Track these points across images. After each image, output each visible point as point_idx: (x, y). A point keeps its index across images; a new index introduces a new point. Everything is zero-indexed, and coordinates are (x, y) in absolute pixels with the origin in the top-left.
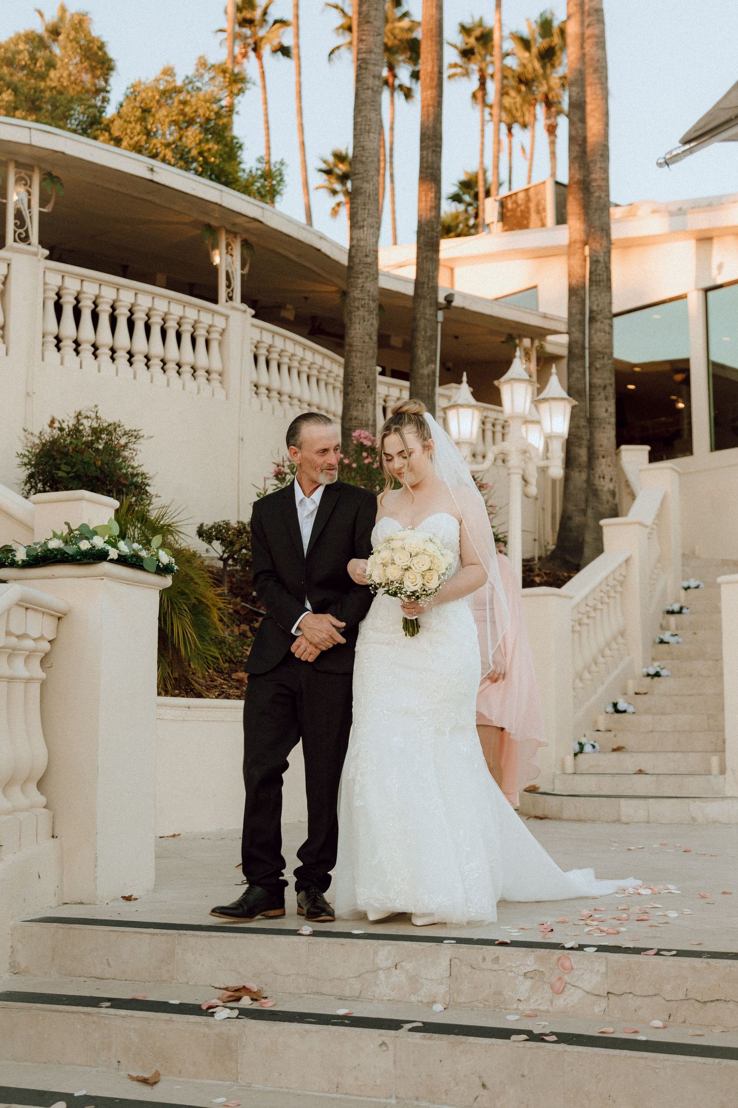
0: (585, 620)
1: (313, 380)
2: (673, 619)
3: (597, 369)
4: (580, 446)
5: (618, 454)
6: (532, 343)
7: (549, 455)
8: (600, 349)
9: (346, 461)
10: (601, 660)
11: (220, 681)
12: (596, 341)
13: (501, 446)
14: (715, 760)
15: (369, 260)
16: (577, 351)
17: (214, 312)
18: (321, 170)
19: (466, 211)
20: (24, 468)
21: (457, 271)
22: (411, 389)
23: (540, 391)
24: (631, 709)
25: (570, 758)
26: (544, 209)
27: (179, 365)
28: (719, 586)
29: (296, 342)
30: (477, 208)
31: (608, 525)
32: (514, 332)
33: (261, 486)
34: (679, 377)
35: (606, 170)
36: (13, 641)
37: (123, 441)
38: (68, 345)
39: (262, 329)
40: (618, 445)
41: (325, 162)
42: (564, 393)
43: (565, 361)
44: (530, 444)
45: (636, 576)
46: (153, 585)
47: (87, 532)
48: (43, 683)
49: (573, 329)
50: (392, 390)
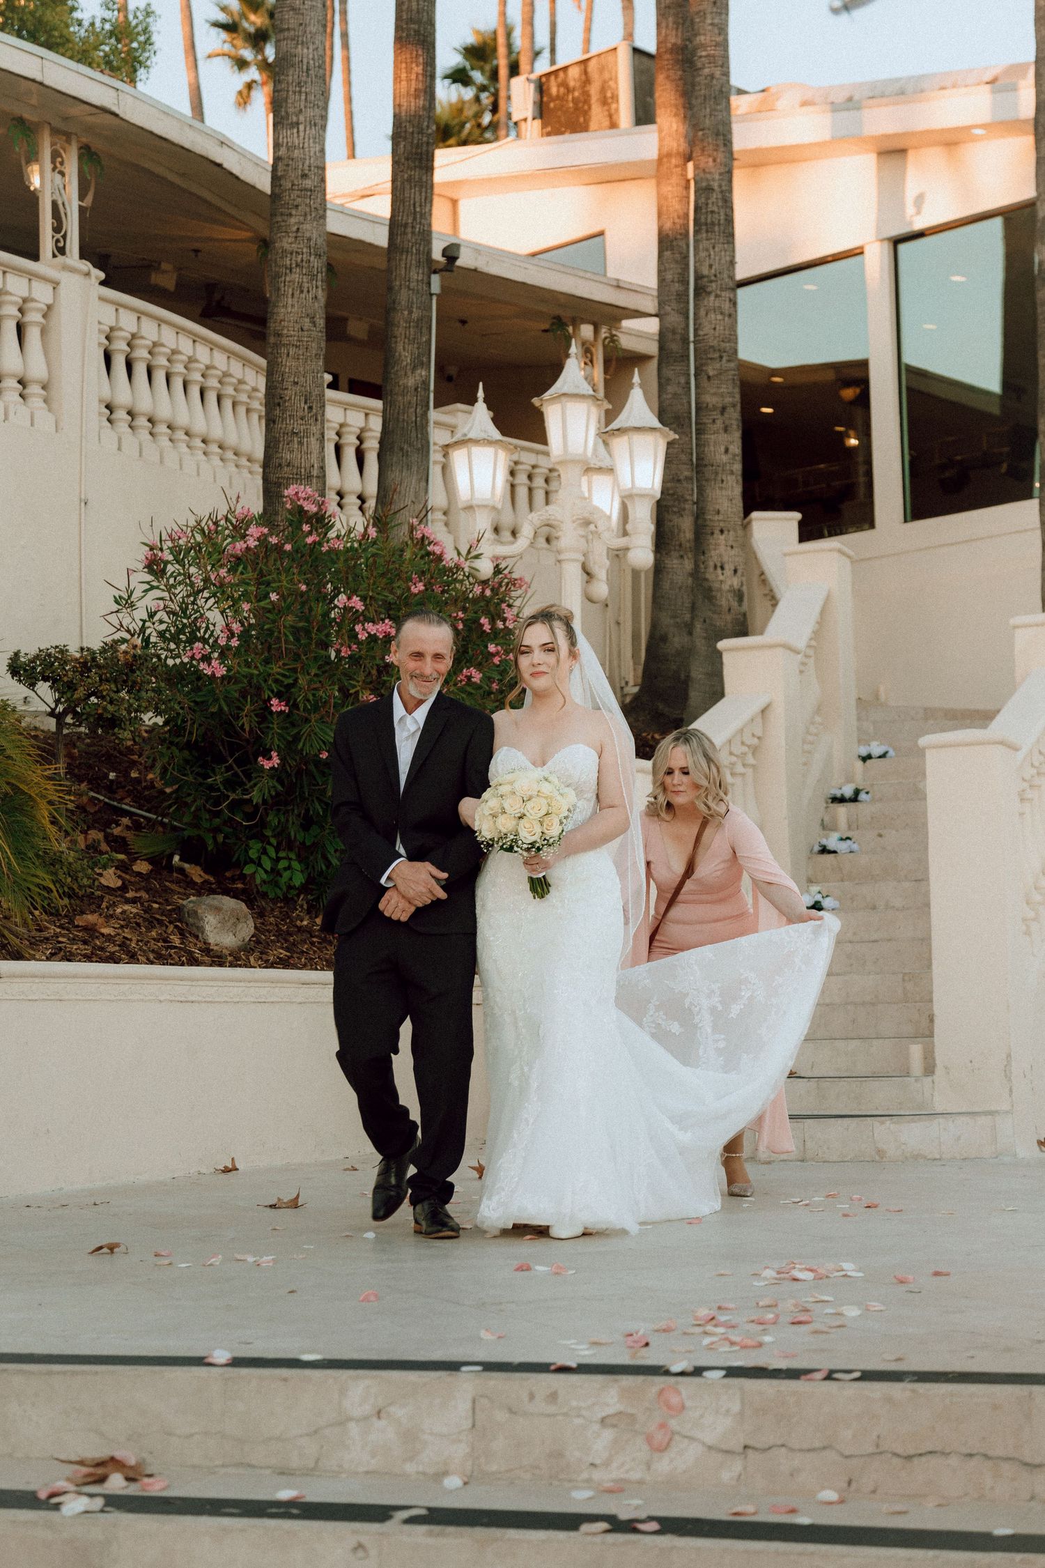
1: (212, 397)
2: (842, 810)
3: (709, 378)
4: (680, 513)
5: (746, 527)
6: (596, 331)
7: (629, 527)
8: (715, 343)
9: (274, 540)
11: (53, 929)
12: (706, 329)
14: (916, 1050)
15: (308, 183)
16: (674, 347)
17: (32, 276)
18: (216, 25)
19: (477, 99)
21: (463, 206)
22: (384, 411)
23: (610, 416)
26: (615, 98)
28: (921, 753)
29: (179, 330)
30: (496, 95)
31: (730, 650)
32: (566, 314)
33: (122, 585)
34: (849, 393)
35: (722, 29)
40: (747, 512)
41: (224, 9)
42: (657, 424)
43: (654, 364)
44: (596, 508)
45: (779, 737)
49: (668, 307)
50: (352, 417)
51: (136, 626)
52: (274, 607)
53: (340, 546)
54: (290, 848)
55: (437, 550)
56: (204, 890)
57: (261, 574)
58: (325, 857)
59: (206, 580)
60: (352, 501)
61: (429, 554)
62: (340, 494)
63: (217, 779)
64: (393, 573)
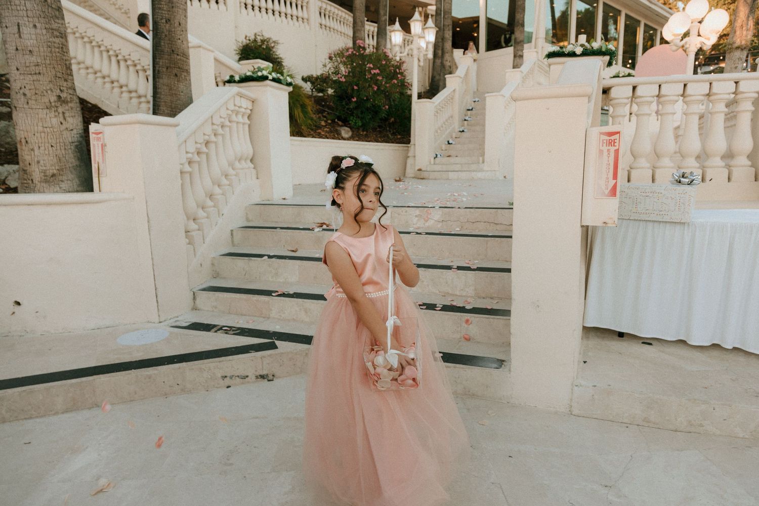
0: (439, 112)
1: (342, 23)
2: (469, 112)
3: (446, 19)
4: (438, 50)
5: (452, 52)
6: (422, 9)
7: (428, 50)
8: (447, 10)
9: (354, 52)
10: (444, 126)
11: (312, 133)
12: (446, 7)
13: (411, 46)
14: (481, 159)
16: (439, 12)
20: (237, 55)
22: (378, 26)
23: (425, 25)
24: (453, 143)
25: (432, 160)
27: (292, 16)
28: (485, 98)
29: (335, 7)
31: (448, 77)
34: (475, 25)
36: (236, 108)
37: (273, 45)
38: (250, 7)
40: (452, 49)
42: (434, 26)
43: (434, 17)
44: (422, 47)
45: (457, 96)
46: (285, 90)
47: (260, 70)
48: (249, 126)
49: (438, 3)
50: (371, 27)
51: (327, 71)
52: (355, 67)
53: (368, 54)
54: (359, 118)
55: (388, 54)
56: (341, 126)
57: (352, 59)
58: (366, 120)
59: (341, 61)
60: (371, 47)
61: (386, 56)
62: (369, 45)
63: (344, 103)
64: (379, 60)
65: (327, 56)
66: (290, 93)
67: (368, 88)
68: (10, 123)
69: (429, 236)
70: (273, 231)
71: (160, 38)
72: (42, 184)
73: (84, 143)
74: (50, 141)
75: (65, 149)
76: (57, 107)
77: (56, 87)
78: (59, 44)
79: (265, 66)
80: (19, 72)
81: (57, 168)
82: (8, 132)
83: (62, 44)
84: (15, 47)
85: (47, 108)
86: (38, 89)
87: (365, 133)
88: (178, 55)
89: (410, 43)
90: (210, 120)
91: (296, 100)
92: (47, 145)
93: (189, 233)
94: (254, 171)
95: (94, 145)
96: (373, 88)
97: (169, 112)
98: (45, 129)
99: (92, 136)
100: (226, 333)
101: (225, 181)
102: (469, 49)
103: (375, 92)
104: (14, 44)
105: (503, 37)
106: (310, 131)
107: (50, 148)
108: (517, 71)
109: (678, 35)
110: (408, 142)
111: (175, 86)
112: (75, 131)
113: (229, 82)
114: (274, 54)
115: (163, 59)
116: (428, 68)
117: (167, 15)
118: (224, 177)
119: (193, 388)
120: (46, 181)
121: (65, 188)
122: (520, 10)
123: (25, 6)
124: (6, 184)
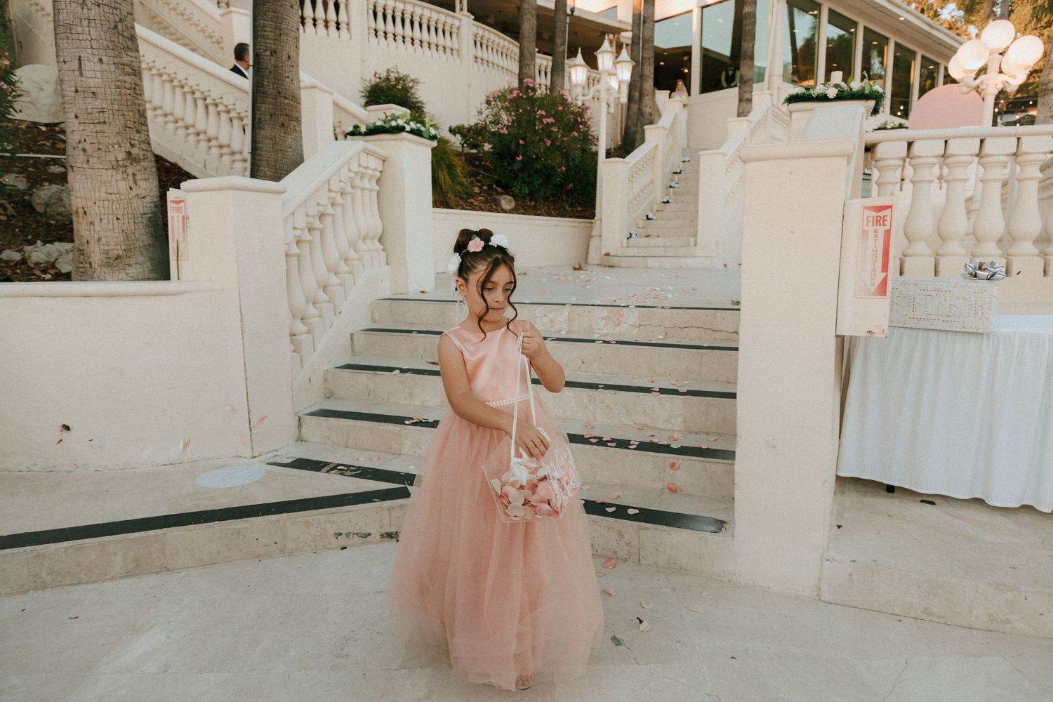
0: (635, 175)
1: (504, 55)
2: (676, 176)
3: (645, 50)
4: (635, 91)
5: (654, 95)
6: (614, 36)
7: (620, 91)
8: (647, 38)
9: (521, 94)
11: (462, 203)
12: (646, 34)
13: (597, 87)
14: (692, 240)
16: (636, 40)
17: (454, 17)
20: (363, 98)
22: (553, 59)
23: (617, 57)
24: (654, 218)
25: (625, 240)
27: (437, 46)
28: (699, 156)
29: (495, 34)
31: (647, 128)
32: (605, 29)
33: (478, 107)
34: (686, 58)
36: (362, 169)
37: (411, 85)
38: (381, 34)
39: (478, 26)
40: (654, 90)
42: (629, 59)
43: (630, 47)
44: (611, 86)
45: (659, 155)
46: (427, 145)
47: (394, 118)
48: (378, 192)
49: (635, 28)
50: (543, 61)
51: (483, 119)
52: (521, 114)
53: (539, 96)
54: (525, 183)
55: (566, 97)
56: (502, 194)
57: (517, 104)
58: (534, 186)
59: (502, 106)
60: (543, 87)
61: (564, 99)
62: (540, 85)
63: (505, 163)
64: (553, 104)
65: (483, 99)
66: (434, 150)
67: (538, 143)
68: (63, 188)
69: (621, 346)
70: (408, 336)
71: (263, 75)
72: (103, 269)
73: (160, 215)
74: (115, 212)
75: (135, 222)
76: (126, 167)
77: (125, 140)
78: (131, 84)
79: (401, 113)
80: (78, 121)
81: (123, 248)
82: (61, 200)
83: (135, 84)
84: (74, 88)
85: (113, 168)
86: (102, 143)
87: (533, 203)
88: (285, 98)
89: (596, 82)
90: (326, 185)
91: (441, 158)
92: (111, 216)
93: (294, 337)
94: (383, 254)
95: (173, 217)
96: (545, 143)
97: (272, 174)
98: (109, 196)
99: (170, 206)
100: (342, 474)
101: (344, 267)
102: (677, 90)
103: (547, 149)
104: (73, 84)
105: (724, 73)
106: (460, 200)
107: (115, 221)
108: (743, 120)
109: (972, 71)
110: (592, 216)
111: (280, 139)
112: (148, 199)
113: (352, 134)
114: (412, 96)
115: (265, 104)
116: (620, 116)
117: (272, 46)
118: (342, 261)
119: (296, 549)
120: (109, 265)
121: (132, 275)
122: (748, 38)
123: (89, 34)
124: (56, 268)
